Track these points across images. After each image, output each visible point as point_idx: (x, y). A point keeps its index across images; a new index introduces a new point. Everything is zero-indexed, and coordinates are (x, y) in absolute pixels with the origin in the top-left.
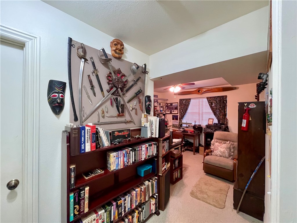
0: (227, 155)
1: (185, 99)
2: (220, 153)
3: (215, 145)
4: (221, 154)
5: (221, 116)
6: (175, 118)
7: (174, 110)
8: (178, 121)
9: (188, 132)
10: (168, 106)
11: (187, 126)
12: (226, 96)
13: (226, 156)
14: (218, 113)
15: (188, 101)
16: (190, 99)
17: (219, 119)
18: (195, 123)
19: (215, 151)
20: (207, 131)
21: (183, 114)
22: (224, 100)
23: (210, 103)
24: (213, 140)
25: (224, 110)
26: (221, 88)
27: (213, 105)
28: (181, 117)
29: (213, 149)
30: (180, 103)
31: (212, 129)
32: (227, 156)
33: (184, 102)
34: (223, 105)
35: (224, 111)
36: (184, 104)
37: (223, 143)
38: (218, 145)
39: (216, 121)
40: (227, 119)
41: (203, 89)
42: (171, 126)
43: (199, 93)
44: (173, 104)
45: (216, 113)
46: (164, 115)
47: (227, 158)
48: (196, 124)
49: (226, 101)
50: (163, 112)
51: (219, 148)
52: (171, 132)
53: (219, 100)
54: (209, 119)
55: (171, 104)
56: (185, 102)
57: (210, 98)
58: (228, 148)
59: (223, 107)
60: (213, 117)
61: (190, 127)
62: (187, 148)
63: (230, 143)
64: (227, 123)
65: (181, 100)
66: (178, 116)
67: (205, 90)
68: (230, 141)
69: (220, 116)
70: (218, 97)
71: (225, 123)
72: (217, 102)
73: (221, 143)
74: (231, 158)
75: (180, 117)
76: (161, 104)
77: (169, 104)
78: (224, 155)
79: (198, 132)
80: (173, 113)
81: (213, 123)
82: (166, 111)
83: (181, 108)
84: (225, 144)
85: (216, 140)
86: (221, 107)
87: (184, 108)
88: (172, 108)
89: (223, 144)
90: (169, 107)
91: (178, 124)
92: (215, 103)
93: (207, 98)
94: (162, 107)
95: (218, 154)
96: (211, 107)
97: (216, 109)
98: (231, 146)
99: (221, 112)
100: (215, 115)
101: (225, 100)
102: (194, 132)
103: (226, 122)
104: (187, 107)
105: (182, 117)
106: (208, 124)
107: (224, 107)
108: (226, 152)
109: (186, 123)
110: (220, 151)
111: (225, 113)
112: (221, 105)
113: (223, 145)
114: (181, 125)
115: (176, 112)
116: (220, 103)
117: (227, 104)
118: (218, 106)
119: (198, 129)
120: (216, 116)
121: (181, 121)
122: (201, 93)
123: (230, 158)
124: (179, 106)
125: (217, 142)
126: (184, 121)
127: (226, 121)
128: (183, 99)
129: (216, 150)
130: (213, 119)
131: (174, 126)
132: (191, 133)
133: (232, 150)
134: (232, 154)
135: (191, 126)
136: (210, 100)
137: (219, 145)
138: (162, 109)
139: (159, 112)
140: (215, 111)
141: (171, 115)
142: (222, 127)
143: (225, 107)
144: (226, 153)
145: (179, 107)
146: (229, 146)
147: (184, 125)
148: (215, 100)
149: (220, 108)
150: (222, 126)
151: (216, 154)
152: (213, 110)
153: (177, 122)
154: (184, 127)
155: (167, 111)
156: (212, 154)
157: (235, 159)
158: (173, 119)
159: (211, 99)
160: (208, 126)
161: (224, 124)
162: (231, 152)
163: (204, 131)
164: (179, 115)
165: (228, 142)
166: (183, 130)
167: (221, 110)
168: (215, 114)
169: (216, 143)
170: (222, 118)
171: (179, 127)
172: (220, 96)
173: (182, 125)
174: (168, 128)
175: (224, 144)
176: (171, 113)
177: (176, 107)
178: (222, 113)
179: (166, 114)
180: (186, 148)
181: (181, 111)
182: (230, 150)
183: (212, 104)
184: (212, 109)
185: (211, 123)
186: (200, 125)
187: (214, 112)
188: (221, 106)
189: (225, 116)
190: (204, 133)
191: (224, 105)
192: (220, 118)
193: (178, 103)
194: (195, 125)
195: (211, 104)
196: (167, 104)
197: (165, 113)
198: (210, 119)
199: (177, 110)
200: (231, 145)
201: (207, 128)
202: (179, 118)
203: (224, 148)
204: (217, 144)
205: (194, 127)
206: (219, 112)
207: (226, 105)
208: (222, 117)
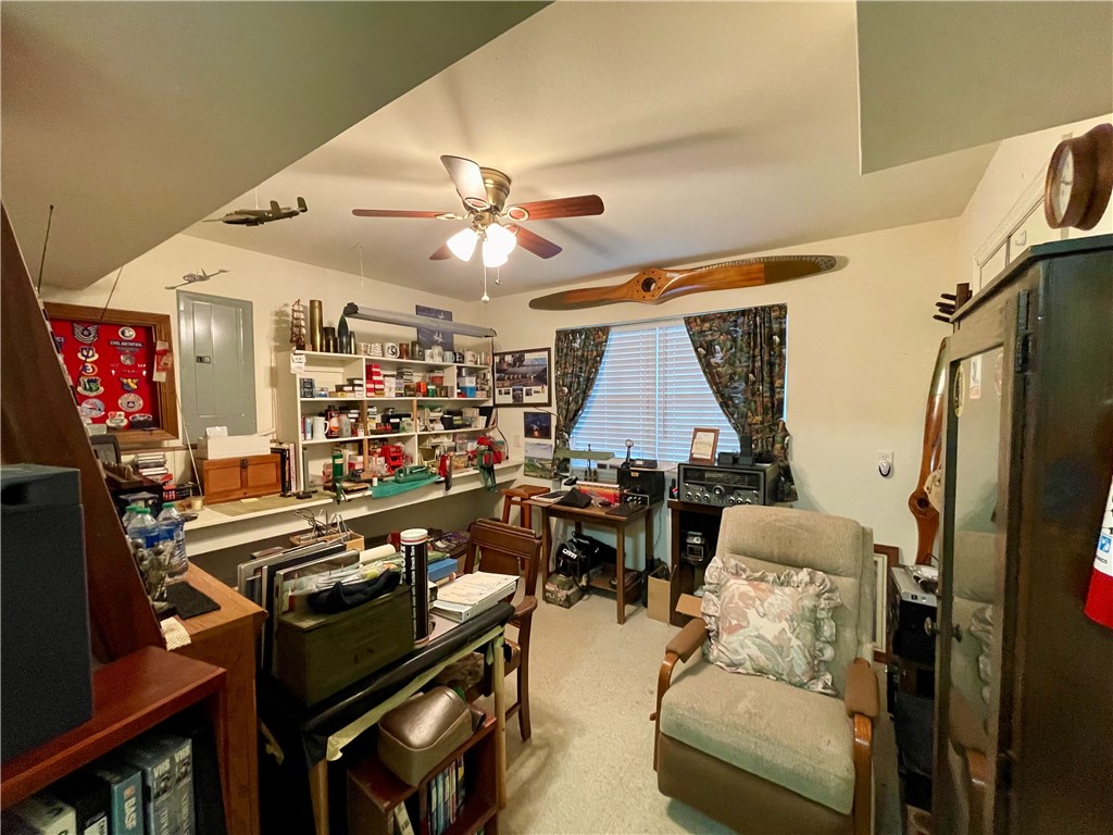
0: (800, 666)
1: (580, 331)
2: (754, 651)
3: (726, 594)
4: (763, 661)
5: (755, 413)
6: (536, 426)
7: (534, 388)
8: (552, 442)
9: (588, 504)
10: (505, 367)
11: (594, 466)
12: (782, 308)
13: (791, 672)
14: (739, 399)
15: (597, 337)
16: (605, 330)
17: (747, 430)
18: (628, 454)
19: (724, 637)
20: (684, 499)
21: (573, 407)
22: (771, 328)
23: (701, 346)
24: (716, 562)
25: (772, 383)
26: (759, 261)
27: (718, 358)
28: (562, 422)
29: (717, 618)
30: (558, 350)
31: (710, 489)
32: (798, 671)
33: (576, 345)
34: (766, 358)
35: (772, 389)
36: (580, 353)
37: (774, 582)
38: (743, 596)
39: (731, 443)
40: (784, 429)
41: (668, 275)
42: (520, 465)
43: (648, 295)
44: (527, 356)
45: (731, 399)
46: (486, 412)
47: (801, 686)
48: (632, 457)
49: (782, 334)
50: (480, 396)
51: (751, 613)
52: (408, 548)
53: (746, 328)
54: (697, 430)
55: (519, 357)
56: (584, 345)
57: (705, 319)
58: (803, 618)
59: (766, 368)
60: (717, 418)
61: (607, 471)
62: (588, 582)
63: (812, 582)
64: (785, 449)
65: (562, 336)
66: (548, 415)
67: (677, 277)
68: (814, 567)
69: (750, 414)
70: (743, 313)
71: (776, 453)
72: (734, 340)
73: (762, 579)
74: (825, 686)
75: (558, 420)
76: (469, 356)
77: (509, 358)
78: (783, 665)
79: (644, 501)
80: (526, 400)
81: (714, 452)
82: (497, 390)
83: (565, 375)
84: (788, 590)
85: (733, 562)
86: (758, 364)
87: (579, 377)
88: (524, 376)
89: (772, 592)
90: (511, 369)
91: (549, 455)
92: (729, 344)
93: (688, 321)
94: (472, 371)
95: (743, 655)
96: (708, 368)
97: (731, 379)
98: (823, 603)
99: (753, 395)
100: (728, 407)
101: (776, 326)
102: (622, 498)
103: (778, 446)
104: (590, 373)
105: (570, 419)
106: (692, 459)
107: (771, 365)
108: (795, 642)
109: (589, 455)
110: (759, 637)
111: (777, 396)
112: (754, 356)
113: (771, 599)
114: (563, 465)
115: (539, 395)
116: (749, 344)
117: (787, 351)
118: (742, 366)
119: (642, 483)
120: (732, 415)
121: (565, 442)
122: (658, 294)
123: (820, 687)
124: (557, 363)
125: (737, 575)
126: (578, 441)
127: (778, 439)
128: (574, 332)
129: (732, 630)
130: (716, 432)
131: (531, 466)
132: (605, 505)
133: (828, 630)
134: (829, 653)
135: (611, 467)
136: (702, 332)
137: (753, 594)
138: (470, 382)
139: (455, 398)
140: (726, 386)
141: (520, 412)
142: (762, 474)
143: (777, 369)
144: (793, 654)
145: (557, 370)
146: (809, 603)
147: (578, 464)
148: (728, 332)
149: (753, 372)
150: (764, 470)
151: (735, 658)
152: (716, 384)
153: (544, 449)
154: (578, 470)
155: (500, 393)
156: (711, 658)
157: (861, 714)
158: (529, 433)
159: (707, 325)
160: (693, 471)
161: (769, 459)
162: (819, 645)
163: (672, 496)
164: (553, 409)
165: (804, 575)
166: (569, 488)
167: (754, 383)
168: (726, 403)
169: (732, 581)
170: (762, 423)
171: (556, 474)
172: (750, 310)
173: (568, 460)
174: (499, 480)
175: (777, 590)
176: (518, 403)
177: (541, 368)
178: (759, 400)
179: (496, 406)
180: (584, 583)
181: (566, 390)
182: (817, 630)
183: (710, 351)
184: (713, 377)
185: (703, 452)
186: (653, 464)
187: (722, 396)
188: (754, 362)
189: (773, 414)
190: (670, 505)
191: (771, 355)
192: (750, 425)
193: (549, 350)
194: (629, 463)
195: (704, 350)
196: (497, 359)
197: (491, 404)
198: (699, 433)
199: (546, 388)
200: (819, 596)
201: (686, 478)
202: (557, 428)
203: (779, 617)
204: (737, 586)
205: (624, 474)
206: (745, 391)
207: (782, 356)
208: (759, 418)
